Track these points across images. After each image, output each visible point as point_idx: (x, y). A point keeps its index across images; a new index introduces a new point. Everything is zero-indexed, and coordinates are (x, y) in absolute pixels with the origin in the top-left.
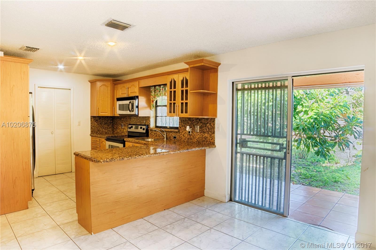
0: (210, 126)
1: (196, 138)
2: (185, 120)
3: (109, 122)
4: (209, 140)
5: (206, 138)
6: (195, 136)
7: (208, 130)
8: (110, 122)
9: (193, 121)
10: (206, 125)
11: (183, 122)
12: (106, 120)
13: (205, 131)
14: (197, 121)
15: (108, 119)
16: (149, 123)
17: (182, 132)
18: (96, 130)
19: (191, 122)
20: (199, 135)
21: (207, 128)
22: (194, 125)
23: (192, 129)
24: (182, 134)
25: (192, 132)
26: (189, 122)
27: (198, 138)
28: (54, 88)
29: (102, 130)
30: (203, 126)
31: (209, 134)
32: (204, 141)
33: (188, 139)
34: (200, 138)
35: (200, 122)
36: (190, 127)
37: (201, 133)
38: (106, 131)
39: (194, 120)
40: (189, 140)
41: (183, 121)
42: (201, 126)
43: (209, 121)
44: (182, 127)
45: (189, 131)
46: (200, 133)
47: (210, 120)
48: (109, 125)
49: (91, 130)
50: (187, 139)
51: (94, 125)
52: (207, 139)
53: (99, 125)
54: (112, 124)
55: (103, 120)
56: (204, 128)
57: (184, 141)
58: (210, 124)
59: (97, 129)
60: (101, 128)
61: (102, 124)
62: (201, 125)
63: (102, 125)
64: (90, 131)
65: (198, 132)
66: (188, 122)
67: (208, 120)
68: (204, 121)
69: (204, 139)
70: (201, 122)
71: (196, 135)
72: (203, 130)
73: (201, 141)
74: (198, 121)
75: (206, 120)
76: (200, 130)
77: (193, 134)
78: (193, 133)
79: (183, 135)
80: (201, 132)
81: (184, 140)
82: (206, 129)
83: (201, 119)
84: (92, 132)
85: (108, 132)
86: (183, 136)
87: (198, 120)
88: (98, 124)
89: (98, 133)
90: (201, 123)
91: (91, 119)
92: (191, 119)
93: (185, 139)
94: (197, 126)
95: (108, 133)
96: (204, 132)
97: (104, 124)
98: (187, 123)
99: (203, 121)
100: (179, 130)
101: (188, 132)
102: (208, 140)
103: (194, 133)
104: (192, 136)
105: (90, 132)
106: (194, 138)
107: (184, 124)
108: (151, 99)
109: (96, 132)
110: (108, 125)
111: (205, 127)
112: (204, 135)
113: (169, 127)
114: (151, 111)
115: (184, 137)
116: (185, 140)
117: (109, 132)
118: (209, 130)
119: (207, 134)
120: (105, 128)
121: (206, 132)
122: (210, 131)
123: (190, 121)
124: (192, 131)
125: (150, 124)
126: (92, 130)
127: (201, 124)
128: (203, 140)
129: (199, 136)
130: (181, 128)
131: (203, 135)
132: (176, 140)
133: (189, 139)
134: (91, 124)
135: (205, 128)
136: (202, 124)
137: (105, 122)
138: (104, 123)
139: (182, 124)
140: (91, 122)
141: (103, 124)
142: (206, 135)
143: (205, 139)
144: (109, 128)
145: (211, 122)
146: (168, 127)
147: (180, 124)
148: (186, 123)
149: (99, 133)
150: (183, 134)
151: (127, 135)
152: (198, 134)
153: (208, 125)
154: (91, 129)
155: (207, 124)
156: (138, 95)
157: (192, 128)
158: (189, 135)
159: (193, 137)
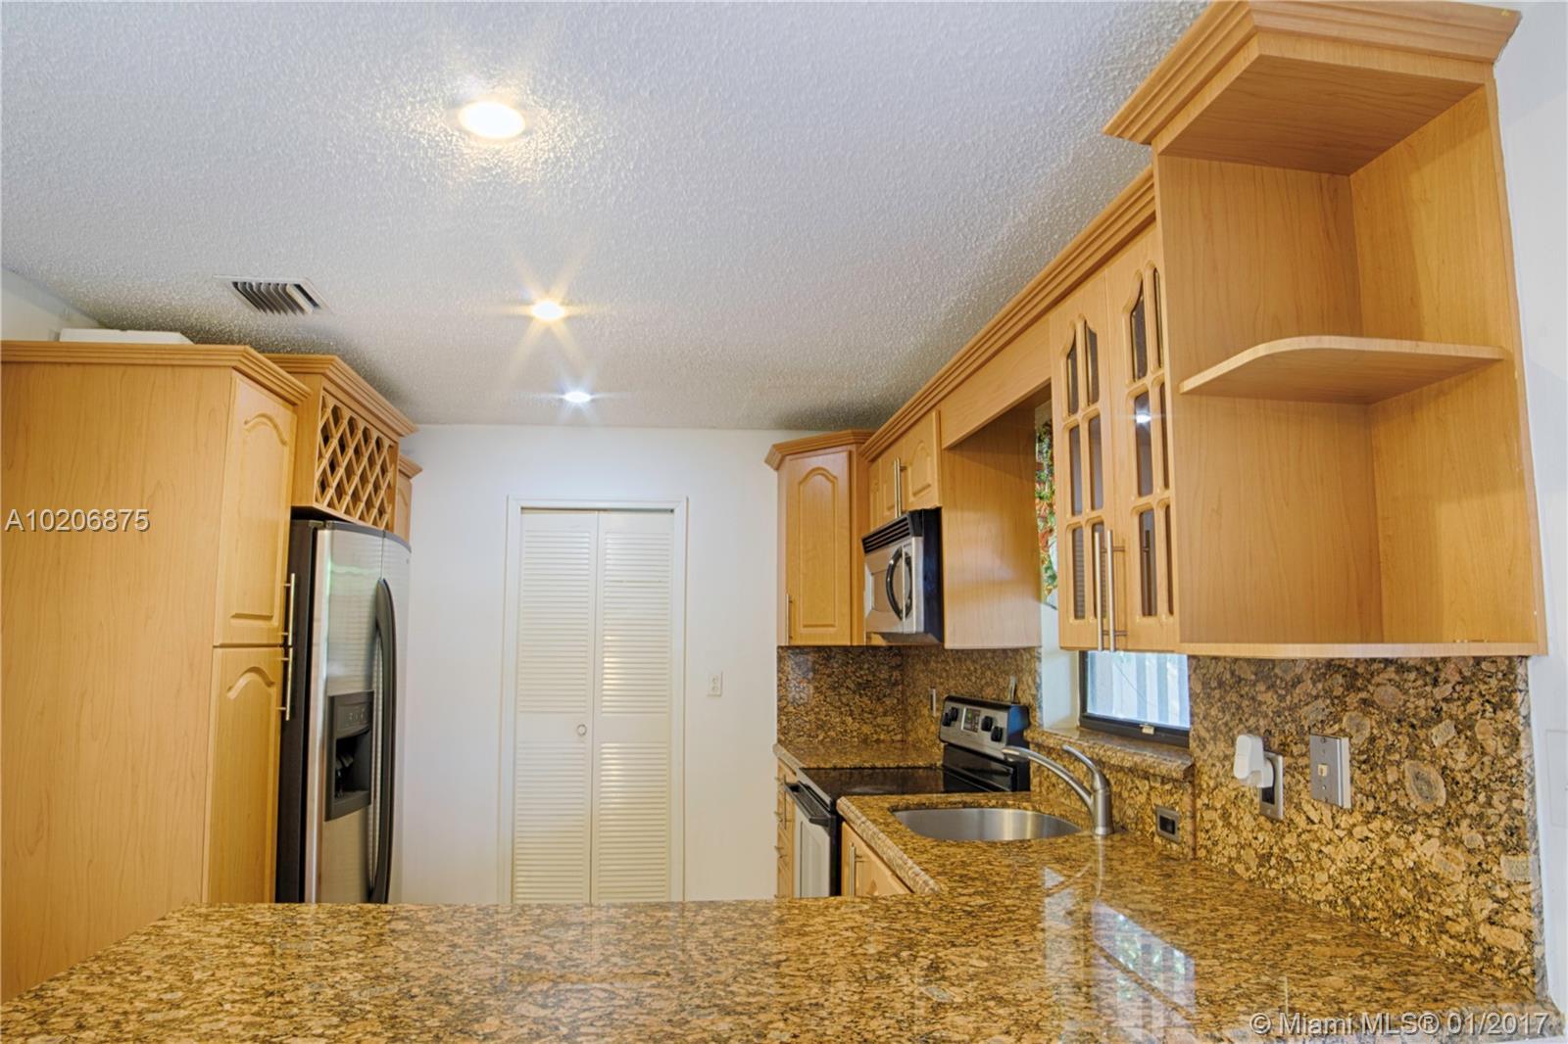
0: (1461, 755)
1: (1326, 863)
2: (1233, 673)
3: (884, 679)
4: (1468, 913)
5: (1427, 884)
6: (1317, 839)
7: (1442, 794)
8: (891, 676)
9: (1294, 686)
10: (1422, 733)
11: (1217, 694)
12: (866, 666)
13: (1417, 802)
14: (1328, 692)
15: (879, 664)
16: (1034, 692)
17: (1212, 783)
18: (810, 721)
19: (1282, 698)
20: (1350, 834)
21: (1434, 775)
22: (1306, 724)
23: (1288, 769)
24: (1219, 806)
25: (1289, 800)
26: (1260, 698)
27: (1349, 873)
28: (599, 510)
29: (843, 722)
30: (1390, 749)
31: (1458, 842)
32: (1406, 914)
33: (1263, 859)
34: (1370, 869)
35: (1353, 699)
36: (1275, 742)
37: (1375, 825)
38: (866, 729)
39: (1298, 681)
40: (1272, 873)
41: (1221, 684)
42: (1372, 739)
43: (1447, 690)
44: (1214, 739)
45: (1266, 782)
46: (1368, 818)
47: (1464, 681)
48: (885, 696)
49: (779, 721)
50: (1249, 855)
51: (797, 697)
52: (1443, 902)
53: (822, 698)
54: (900, 687)
55: (850, 669)
56: (1399, 764)
57: (1233, 872)
58: (1464, 727)
59: (812, 717)
60: (833, 714)
61: (843, 691)
62: (1367, 733)
63: (840, 695)
64: (775, 726)
65: (1347, 805)
66: (1253, 699)
67: (1435, 683)
68: (1391, 689)
69: (1403, 892)
70: (1364, 701)
71: (1327, 835)
72: (1390, 788)
73: (1373, 908)
74: (1338, 691)
75: (1412, 676)
76: (1364, 782)
77: (1301, 821)
78: (1298, 808)
79: (1225, 816)
80: (1370, 806)
81: (1230, 859)
82: (1417, 777)
83: (1360, 670)
84: (784, 734)
85: (875, 736)
86: (1220, 823)
87: (1340, 679)
88: (816, 688)
89: (821, 738)
90: (1366, 714)
91: (780, 659)
92: (1277, 670)
93: (1239, 859)
94: (1325, 737)
95: (878, 741)
96: (1404, 816)
97: (854, 692)
98: (1245, 703)
99: (1385, 693)
100: (1193, 766)
101: (1260, 794)
102: (1449, 912)
103: (1307, 807)
104: (1290, 840)
105: (776, 731)
106: (1314, 857)
107: (1228, 717)
108: (1040, 524)
109: (809, 736)
110: (879, 699)
111: (1412, 755)
112: (1410, 846)
113: (1151, 731)
114: (1043, 607)
115: (1233, 839)
116: (1239, 868)
117: (882, 737)
118: (1451, 795)
119: (1435, 842)
120: (856, 712)
121: (1429, 817)
122: (1472, 809)
123: (1271, 687)
124: (1288, 788)
125: (1034, 697)
126: (785, 723)
127: (1367, 722)
128: (1403, 901)
129: (1356, 848)
130: (1210, 747)
131: (1394, 841)
132: (1175, 846)
133: (1273, 861)
134: (779, 691)
135: (1407, 763)
136: (1379, 724)
137: (860, 680)
138: (852, 686)
139: (1213, 712)
140: (780, 679)
141: (847, 687)
142: (1428, 850)
143: (1422, 894)
144: (885, 714)
145: (1472, 707)
146: (1145, 731)
147: (1201, 710)
148: (1239, 707)
149: (822, 742)
150: (1223, 807)
151: (939, 763)
152: (1344, 821)
153: (1441, 734)
154: (779, 716)
155: (1427, 723)
156: (938, 505)
157: (1291, 760)
158: (1268, 825)
159: (1304, 847)
